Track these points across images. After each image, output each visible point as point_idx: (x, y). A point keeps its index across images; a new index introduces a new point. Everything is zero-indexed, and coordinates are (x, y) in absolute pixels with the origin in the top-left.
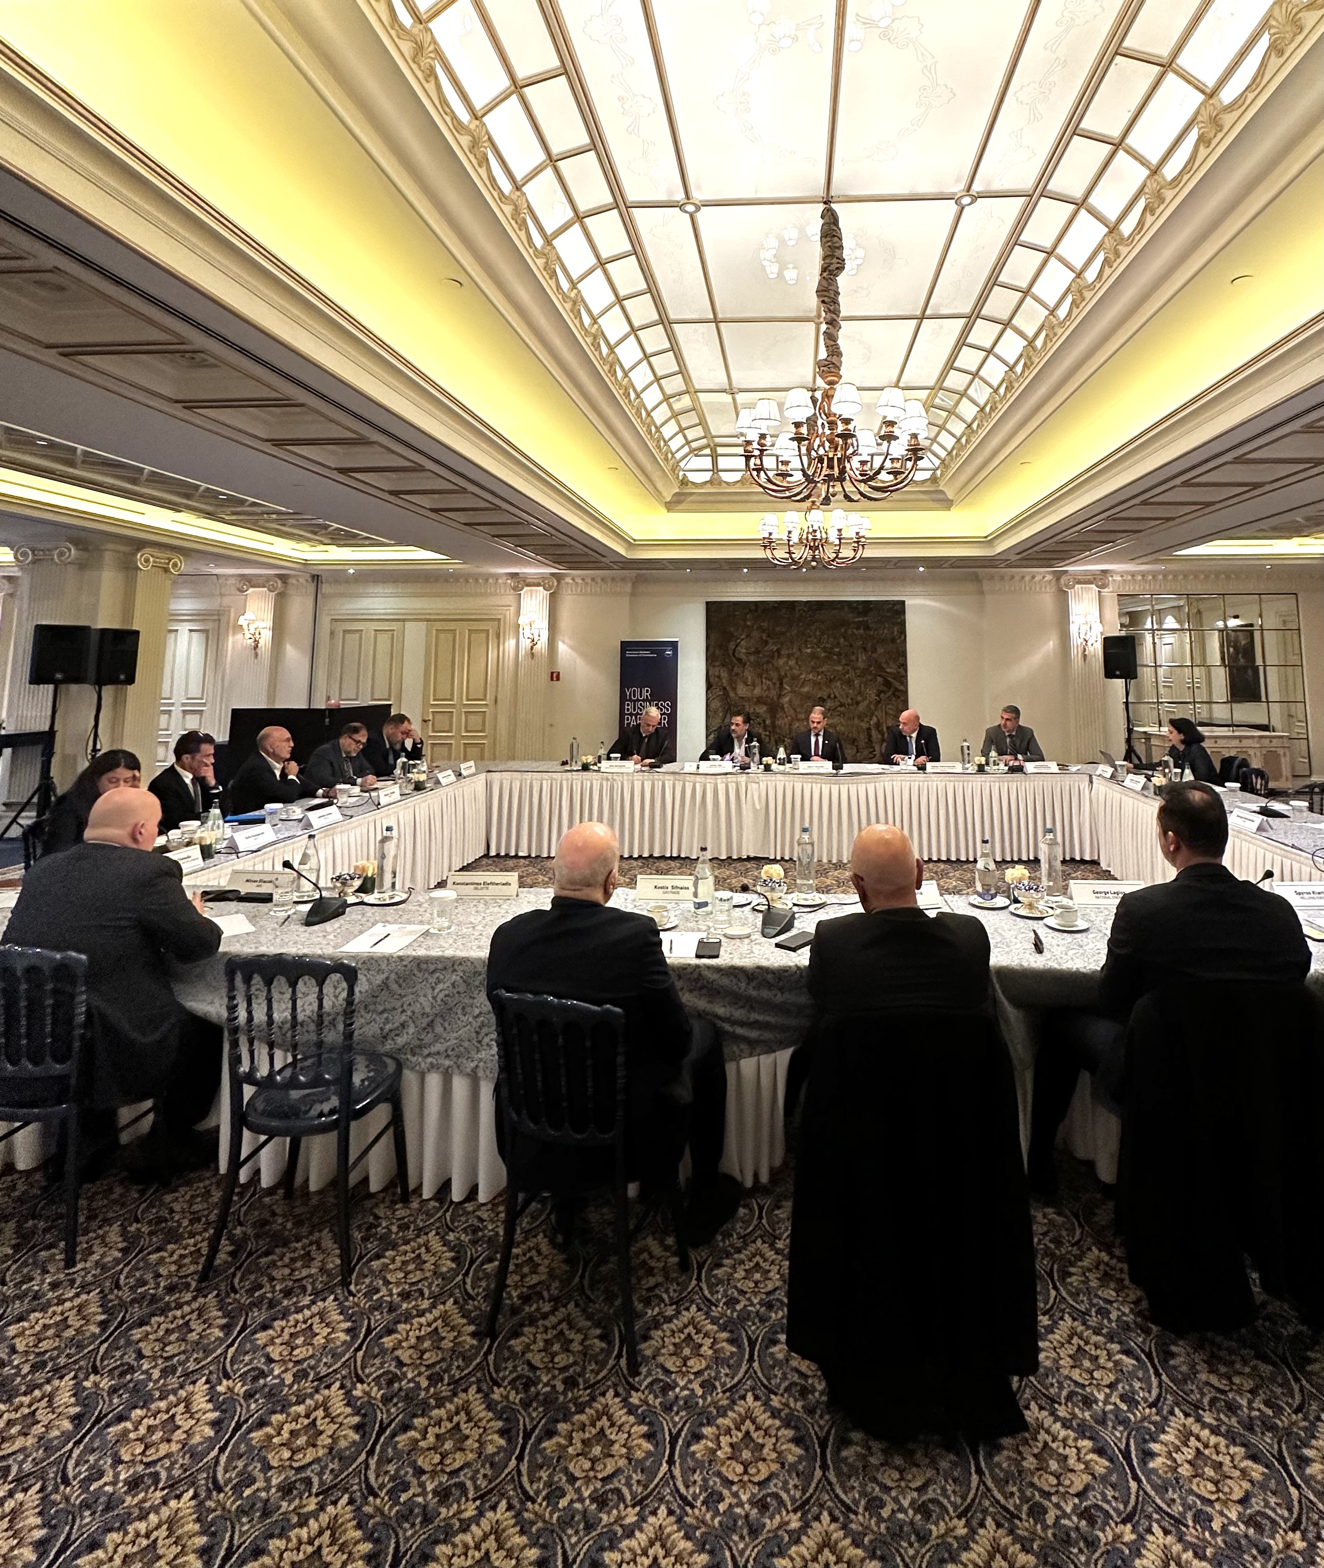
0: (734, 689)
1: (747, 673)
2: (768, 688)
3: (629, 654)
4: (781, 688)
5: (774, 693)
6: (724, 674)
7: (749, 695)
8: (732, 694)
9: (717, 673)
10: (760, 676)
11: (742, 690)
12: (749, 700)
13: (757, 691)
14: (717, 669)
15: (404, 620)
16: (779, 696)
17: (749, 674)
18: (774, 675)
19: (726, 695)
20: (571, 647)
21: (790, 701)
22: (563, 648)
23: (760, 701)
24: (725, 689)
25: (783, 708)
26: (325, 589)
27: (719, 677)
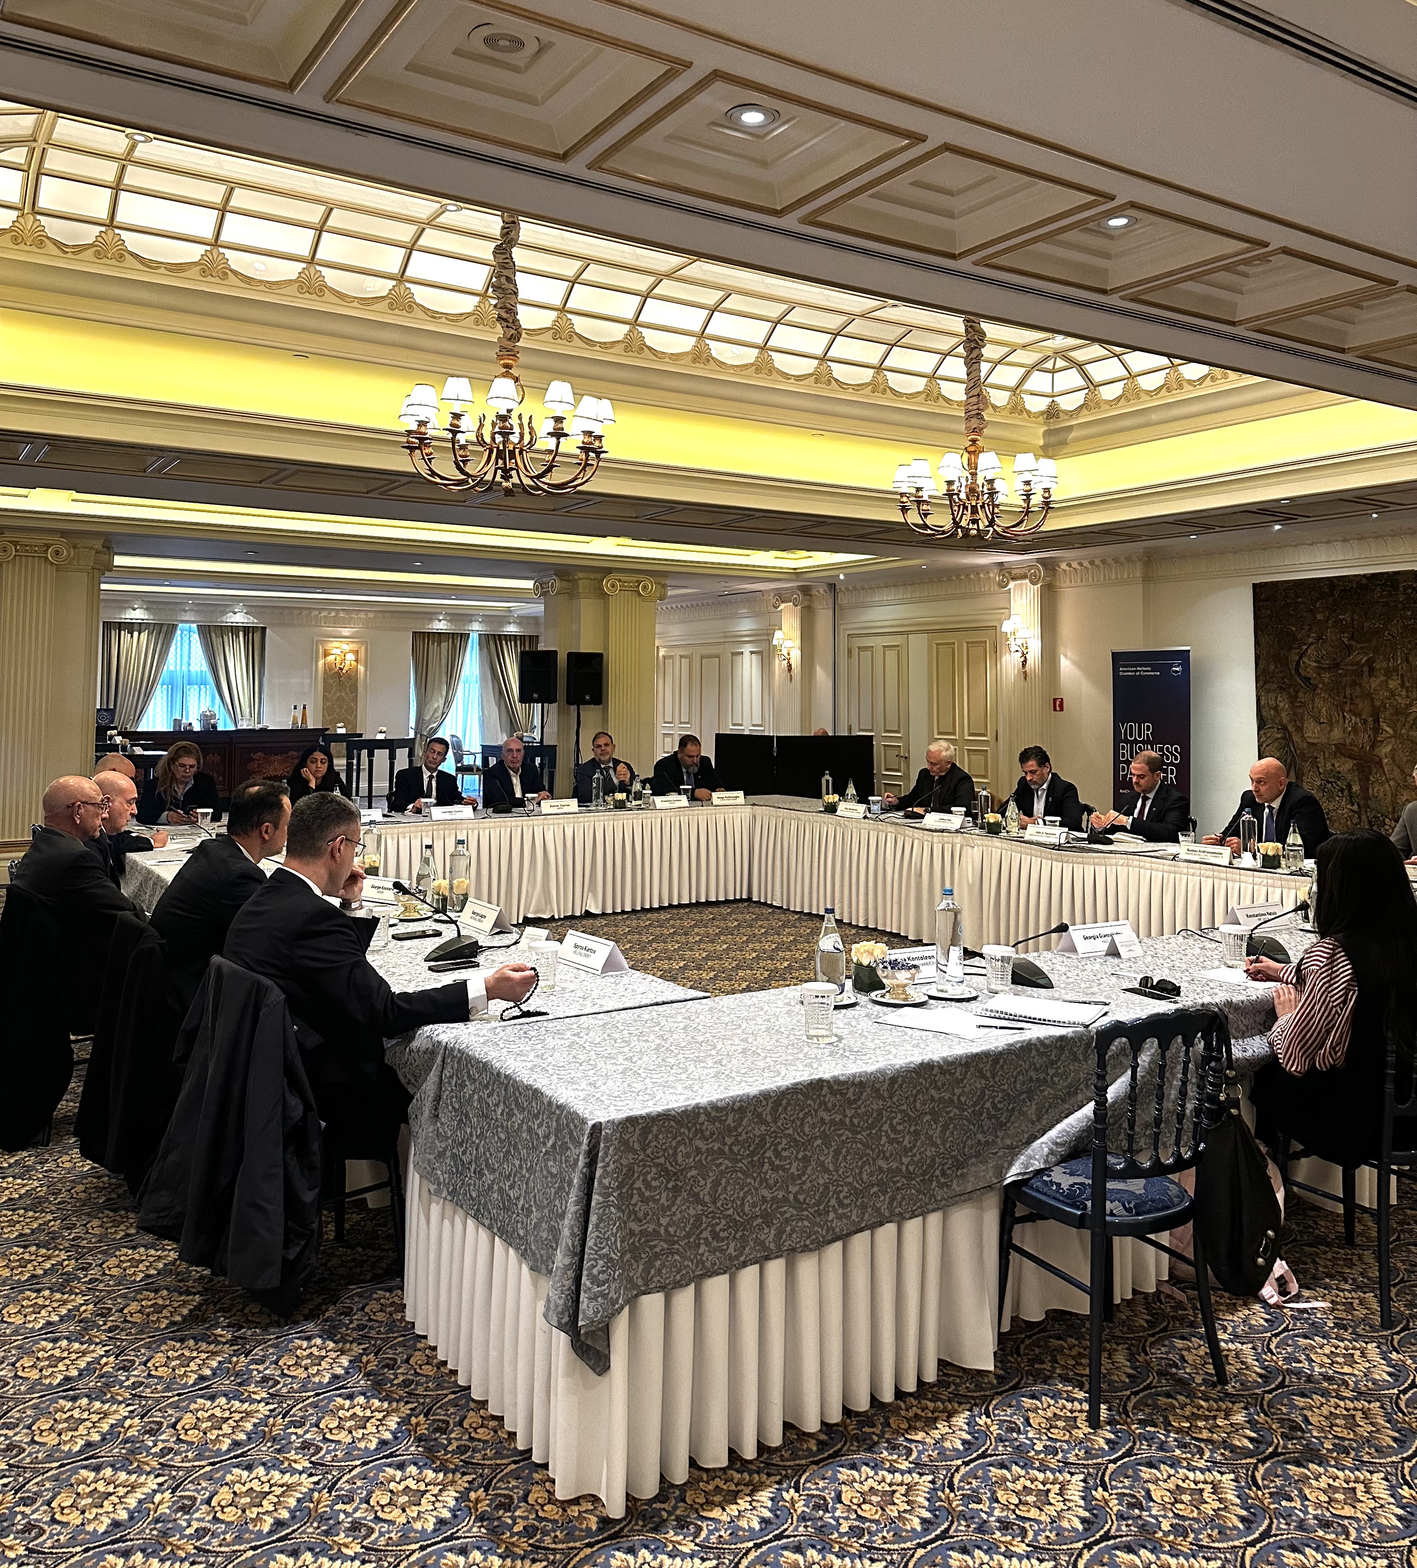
0: (1300, 729)
1: (1319, 703)
2: (1355, 729)
3: (1126, 672)
4: (1377, 729)
5: (1363, 739)
6: (1284, 705)
7: (1324, 740)
8: (1296, 738)
9: (1272, 703)
10: (1341, 707)
11: (1312, 732)
12: (1322, 748)
13: (1337, 734)
14: (1272, 695)
15: (907, 633)
16: (1373, 746)
17: (1322, 706)
18: (1364, 706)
19: (1287, 739)
20: (1075, 663)
21: (1393, 754)
22: (1066, 665)
23: (1341, 750)
24: (1285, 728)
25: (1380, 764)
26: (842, 599)
27: (1276, 708)
